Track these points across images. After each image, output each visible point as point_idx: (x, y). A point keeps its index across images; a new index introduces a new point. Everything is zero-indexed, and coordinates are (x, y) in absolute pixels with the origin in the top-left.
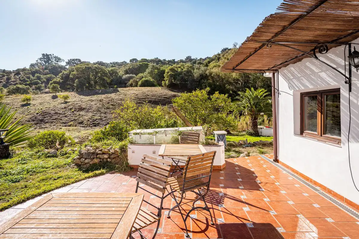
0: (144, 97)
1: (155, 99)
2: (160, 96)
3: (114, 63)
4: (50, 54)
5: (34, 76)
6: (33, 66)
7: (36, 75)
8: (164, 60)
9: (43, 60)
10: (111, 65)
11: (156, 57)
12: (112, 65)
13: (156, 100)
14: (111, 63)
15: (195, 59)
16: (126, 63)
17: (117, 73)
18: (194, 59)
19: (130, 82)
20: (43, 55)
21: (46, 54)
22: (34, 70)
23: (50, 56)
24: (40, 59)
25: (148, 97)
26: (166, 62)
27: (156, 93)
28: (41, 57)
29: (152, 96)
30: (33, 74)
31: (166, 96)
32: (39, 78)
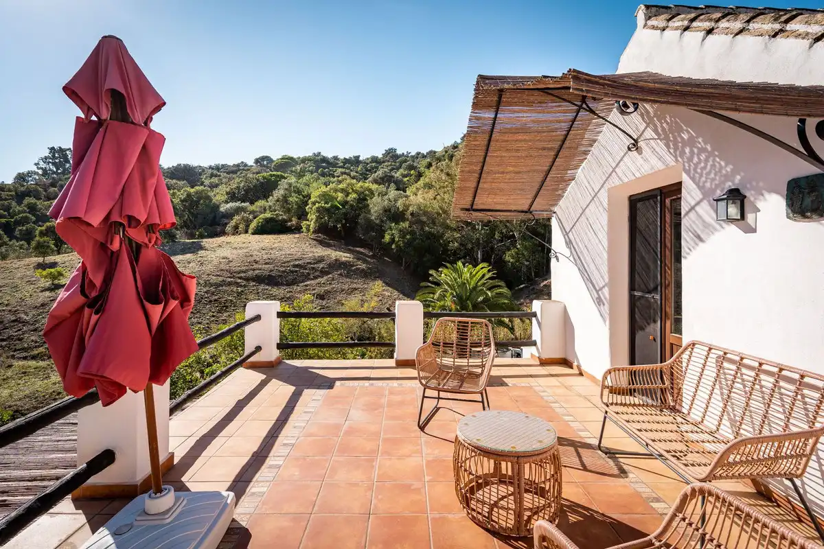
0: (244, 268)
1: (271, 271)
2: (285, 263)
3: (218, 168)
4: (68, 148)
5: (19, 203)
6: (22, 178)
7: (27, 200)
8: (334, 157)
9: (50, 160)
10: (210, 171)
11: (316, 152)
12: (212, 173)
13: (273, 274)
14: (211, 167)
15: (405, 154)
16: (246, 165)
17: (209, 198)
18: (403, 154)
19: (233, 223)
20: (52, 149)
21: (60, 147)
22: (22, 189)
23: (68, 152)
24: (45, 159)
25: (256, 266)
26: (338, 162)
27: (278, 254)
28: (47, 155)
29: (266, 264)
30: (20, 197)
31: (300, 262)
32: (32, 209)
